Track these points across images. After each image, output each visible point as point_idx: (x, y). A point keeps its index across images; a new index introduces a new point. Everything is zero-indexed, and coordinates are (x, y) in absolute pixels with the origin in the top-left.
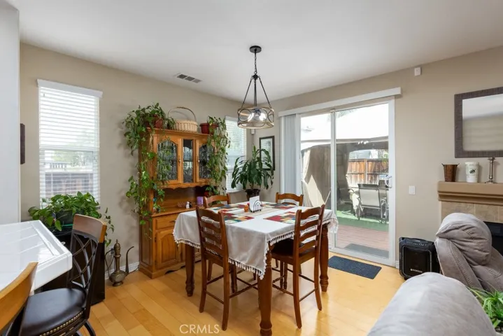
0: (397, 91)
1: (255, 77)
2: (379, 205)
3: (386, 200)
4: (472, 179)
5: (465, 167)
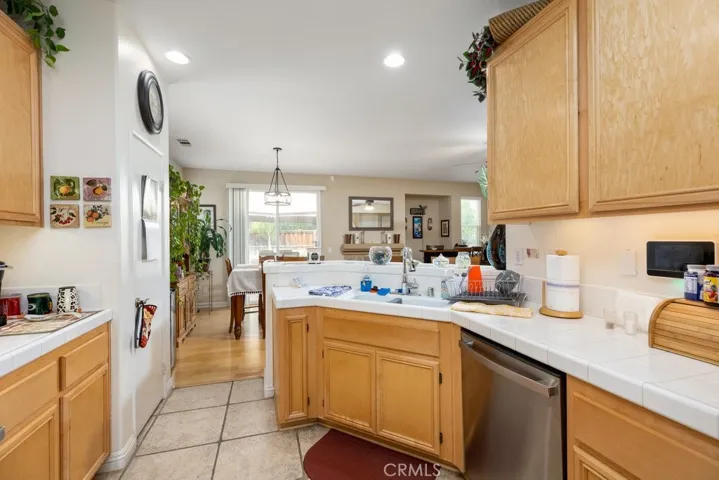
0: (324, 188)
1: (278, 169)
4: (357, 242)
5: (354, 236)
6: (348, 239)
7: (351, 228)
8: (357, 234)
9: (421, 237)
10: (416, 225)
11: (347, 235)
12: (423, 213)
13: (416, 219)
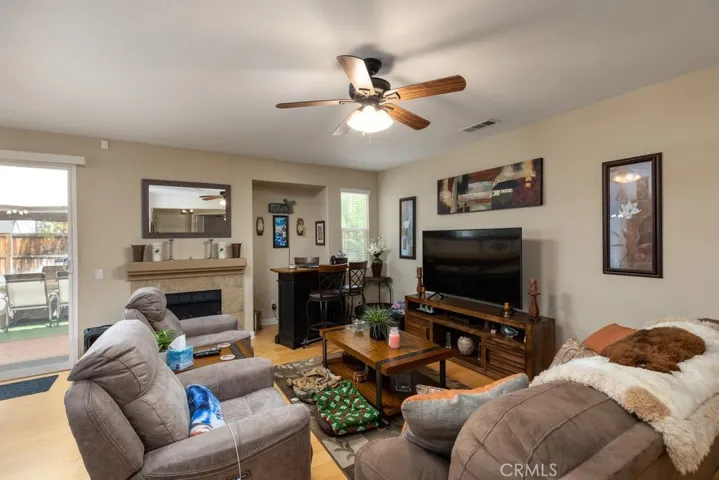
0: (81, 160)
2: (45, 302)
3: (58, 293)
4: (157, 258)
5: (151, 247)
6: (139, 253)
7: (146, 235)
8: (157, 244)
9: (287, 246)
10: (279, 229)
11: (135, 248)
12: (291, 211)
13: (278, 220)
